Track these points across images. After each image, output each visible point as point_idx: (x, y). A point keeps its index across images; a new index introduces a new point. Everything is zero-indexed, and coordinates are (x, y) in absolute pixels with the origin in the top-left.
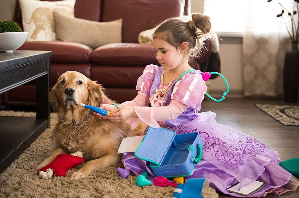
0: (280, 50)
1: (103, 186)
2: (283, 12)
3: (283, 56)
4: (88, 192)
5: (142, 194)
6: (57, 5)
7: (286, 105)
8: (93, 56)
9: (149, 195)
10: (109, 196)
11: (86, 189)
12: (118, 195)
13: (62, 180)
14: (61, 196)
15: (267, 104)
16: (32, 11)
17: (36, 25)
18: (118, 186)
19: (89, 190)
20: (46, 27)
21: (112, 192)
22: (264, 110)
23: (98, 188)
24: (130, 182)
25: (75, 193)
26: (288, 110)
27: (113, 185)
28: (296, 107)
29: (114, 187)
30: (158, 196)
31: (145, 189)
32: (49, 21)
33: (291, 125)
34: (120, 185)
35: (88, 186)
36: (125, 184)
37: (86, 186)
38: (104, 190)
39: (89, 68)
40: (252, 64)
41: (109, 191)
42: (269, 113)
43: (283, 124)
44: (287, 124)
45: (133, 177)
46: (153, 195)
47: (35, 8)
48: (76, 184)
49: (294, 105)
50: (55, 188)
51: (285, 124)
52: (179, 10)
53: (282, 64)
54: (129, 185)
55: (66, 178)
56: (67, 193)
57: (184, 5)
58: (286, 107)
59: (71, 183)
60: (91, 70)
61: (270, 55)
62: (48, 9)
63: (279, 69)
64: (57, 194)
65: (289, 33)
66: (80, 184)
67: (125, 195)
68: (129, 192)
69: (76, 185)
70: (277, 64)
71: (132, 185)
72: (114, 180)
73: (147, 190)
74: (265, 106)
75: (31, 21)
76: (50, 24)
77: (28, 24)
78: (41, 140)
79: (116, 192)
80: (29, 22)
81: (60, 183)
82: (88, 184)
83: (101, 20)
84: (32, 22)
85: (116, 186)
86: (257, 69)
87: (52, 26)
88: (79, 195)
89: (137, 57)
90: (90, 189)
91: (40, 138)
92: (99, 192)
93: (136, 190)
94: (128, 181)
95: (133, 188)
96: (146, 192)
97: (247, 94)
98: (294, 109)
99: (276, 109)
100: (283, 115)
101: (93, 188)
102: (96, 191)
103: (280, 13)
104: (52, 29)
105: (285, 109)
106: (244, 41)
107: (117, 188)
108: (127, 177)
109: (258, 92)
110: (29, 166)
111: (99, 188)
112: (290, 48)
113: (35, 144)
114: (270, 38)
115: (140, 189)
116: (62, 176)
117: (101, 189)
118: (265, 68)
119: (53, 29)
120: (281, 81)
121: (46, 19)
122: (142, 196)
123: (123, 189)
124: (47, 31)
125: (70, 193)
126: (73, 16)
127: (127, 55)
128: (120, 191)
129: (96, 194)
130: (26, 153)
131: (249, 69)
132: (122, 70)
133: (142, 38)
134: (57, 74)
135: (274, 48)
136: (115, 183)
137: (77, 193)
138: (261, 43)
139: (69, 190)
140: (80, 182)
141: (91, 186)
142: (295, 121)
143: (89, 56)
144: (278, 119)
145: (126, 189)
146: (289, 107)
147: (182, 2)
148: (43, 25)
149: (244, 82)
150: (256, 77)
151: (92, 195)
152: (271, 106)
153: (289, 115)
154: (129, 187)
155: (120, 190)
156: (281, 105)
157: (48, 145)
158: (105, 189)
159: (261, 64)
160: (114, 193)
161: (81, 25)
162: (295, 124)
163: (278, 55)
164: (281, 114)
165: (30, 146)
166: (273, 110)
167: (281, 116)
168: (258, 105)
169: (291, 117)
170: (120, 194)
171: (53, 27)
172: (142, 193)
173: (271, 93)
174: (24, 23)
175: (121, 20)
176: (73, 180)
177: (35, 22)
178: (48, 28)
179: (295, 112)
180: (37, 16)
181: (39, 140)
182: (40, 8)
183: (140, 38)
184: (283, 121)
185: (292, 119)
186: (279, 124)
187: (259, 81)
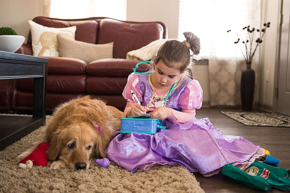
0: (237, 70)
1: (80, 175)
2: (239, 40)
3: (240, 74)
4: (64, 181)
5: (121, 184)
6: (61, 30)
7: (244, 112)
8: (88, 68)
9: (128, 184)
10: (86, 185)
11: (62, 179)
12: (95, 184)
13: (40, 170)
14: (33, 185)
15: (229, 111)
16: (40, 34)
17: (43, 46)
18: (97, 176)
19: (65, 179)
20: (51, 47)
21: (89, 181)
22: (227, 115)
23: (75, 177)
24: (110, 172)
25: (50, 183)
26: (246, 115)
27: (92, 174)
28: (252, 113)
29: (93, 176)
30: (137, 185)
31: (125, 178)
32: (53, 42)
33: (252, 126)
34: (99, 174)
35: (65, 175)
36: (104, 173)
37: (63, 176)
38: (81, 179)
39: (84, 79)
40: (216, 81)
41: (86, 180)
42: (232, 117)
43: (245, 125)
44: (248, 125)
45: (114, 166)
46: (132, 184)
47: (42, 32)
48: (53, 173)
49: (251, 112)
50: (29, 177)
51: (247, 125)
52: (159, 36)
53: (239, 81)
54: (108, 174)
55: (45, 168)
56: (40, 183)
57: (163, 33)
58: (244, 113)
59: (49, 172)
60: (85, 80)
61: (230, 74)
62: (53, 33)
63: (237, 84)
64: (30, 184)
65: (244, 57)
66: (58, 174)
67: (102, 184)
68: (108, 181)
69: (53, 175)
70: (235, 81)
71: (111, 174)
72: (94, 169)
73: (127, 179)
74: (228, 112)
75: (38, 42)
76: (54, 45)
77: (36, 45)
78: (32, 135)
79: (94, 181)
80: (37, 43)
81: (37, 172)
82: (66, 173)
83: (97, 43)
84: (40, 44)
85: (94, 175)
86: (220, 84)
87: (56, 46)
88: (53, 184)
89: (124, 69)
90: (67, 178)
91: (33, 133)
92: (76, 181)
93: (115, 179)
94: (108, 171)
95: (113, 177)
96: (125, 181)
97: (213, 104)
98: (251, 115)
99: (237, 115)
100: (243, 118)
101: (70, 177)
102: (73, 181)
103: (237, 41)
104: (55, 49)
105: (244, 115)
106: (210, 63)
107: (96, 177)
108: (108, 167)
109: (221, 103)
110: (11, 156)
111: (77, 177)
112: (245, 68)
113: (26, 138)
114: (229, 61)
115: (119, 178)
116: (41, 166)
117: (78, 178)
118: (226, 84)
119: (57, 49)
120: (239, 95)
121: (51, 41)
122: (121, 185)
123: (102, 178)
124: (52, 50)
125: (44, 183)
126: (74, 39)
127: (116, 67)
128: (98, 181)
129: (72, 183)
130: (14, 145)
131: (213, 84)
132: (112, 80)
133: (129, 56)
134: (56, 83)
135: (233, 69)
136: (94, 173)
137: (52, 182)
138: (222, 64)
139: (43, 180)
140: (59, 172)
141: (69, 176)
142: (254, 123)
143: (84, 68)
144: (240, 121)
145: (104, 178)
146: (246, 113)
147: (161, 30)
148: (48, 46)
149: (210, 95)
150: (219, 91)
151: (68, 184)
152: (233, 113)
153: (249, 119)
154: (108, 176)
155: (98, 179)
156: (240, 112)
157: (38, 139)
158: (83, 178)
159: (223, 81)
160: (91, 183)
161: (80, 45)
162: (254, 125)
163: (236, 73)
164: (241, 118)
165: (20, 140)
166: (235, 116)
167: (242, 119)
168: (222, 112)
169: (250, 120)
170: (98, 183)
171: (57, 48)
172: (121, 182)
173: (232, 104)
174: (33, 44)
175: (112, 43)
176: (52, 169)
177: (42, 43)
178: (53, 48)
179: (252, 117)
180: (44, 38)
181: (31, 135)
182: (46, 32)
183: (127, 56)
184: (244, 122)
185: (251, 121)
186: (242, 125)
187: (222, 94)
